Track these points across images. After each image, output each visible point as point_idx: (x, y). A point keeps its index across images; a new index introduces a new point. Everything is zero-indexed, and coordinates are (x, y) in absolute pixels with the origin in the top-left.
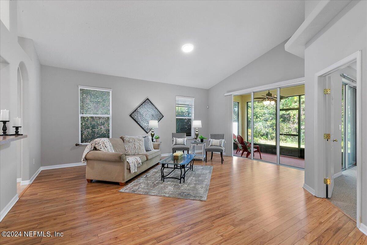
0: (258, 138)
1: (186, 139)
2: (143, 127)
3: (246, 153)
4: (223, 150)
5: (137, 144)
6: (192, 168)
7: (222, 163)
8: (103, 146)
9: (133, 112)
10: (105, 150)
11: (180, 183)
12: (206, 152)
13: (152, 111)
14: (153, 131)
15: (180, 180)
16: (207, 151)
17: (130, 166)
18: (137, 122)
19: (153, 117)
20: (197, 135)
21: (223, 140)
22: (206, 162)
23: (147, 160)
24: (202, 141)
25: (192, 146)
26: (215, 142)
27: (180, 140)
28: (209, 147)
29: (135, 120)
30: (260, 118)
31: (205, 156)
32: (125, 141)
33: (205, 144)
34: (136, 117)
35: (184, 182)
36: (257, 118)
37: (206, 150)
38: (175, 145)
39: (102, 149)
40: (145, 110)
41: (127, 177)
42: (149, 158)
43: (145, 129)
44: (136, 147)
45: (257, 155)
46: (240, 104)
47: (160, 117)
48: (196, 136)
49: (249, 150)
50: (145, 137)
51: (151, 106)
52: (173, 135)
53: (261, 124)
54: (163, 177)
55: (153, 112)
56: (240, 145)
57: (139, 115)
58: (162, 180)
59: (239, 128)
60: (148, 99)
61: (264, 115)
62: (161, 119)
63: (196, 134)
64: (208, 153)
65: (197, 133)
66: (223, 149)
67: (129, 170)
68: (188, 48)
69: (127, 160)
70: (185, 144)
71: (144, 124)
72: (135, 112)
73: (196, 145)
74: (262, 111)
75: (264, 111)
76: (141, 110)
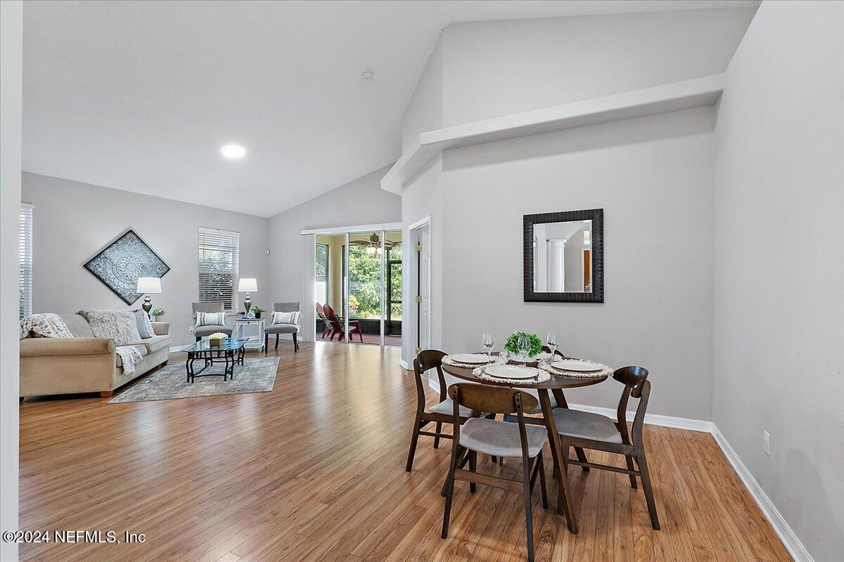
0: (367, 312)
1: (223, 314)
2: (119, 291)
3: (337, 335)
4: (297, 330)
5: (121, 326)
6: (242, 361)
7: (296, 351)
8: (53, 328)
9: (93, 259)
10: (59, 336)
11: (225, 380)
12: (267, 336)
13: (142, 258)
14: (148, 299)
15: (225, 376)
16: (267, 332)
17: (124, 361)
18: (103, 281)
19: (145, 271)
20: (248, 306)
21: (298, 313)
22: (266, 352)
23: (148, 353)
24: (258, 315)
25: (237, 326)
26: (282, 317)
27: (211, 317)
28: (272, 326)
29: (98, 277)
30: (371, 273)
31: (264, 344)
32: (91, 320)
33: (264, 321)
34: (100, 270)
35: (232, 379)
36: (365, 274)
37: (265, 331)
38: (201, 326)
39: (52, 335)
40: (125, 254)
41: (118, 381)
42: (153, 349)
43: (123, 295)
44: (120, 330)
45: (356, 337)
46: (330, 249)
47: (163, 269)
48: (246, 307)
49: (342, 329)
50: (136, 311)
51: (139, 246)
52: (195, 308)
53: (371, 284)
54: (191, 376)
55: (145, 261)
56: (328, 323)
57: (107, 265)
58: (188, 381)
59: (329, 292)
60: (131, 231)
61: (376, 268)
62: (163, 275)
63: (245, 304)
64: (269, 336)
65: (248, 301)
66: (298, 327)
67: (122, 368)
68: (233, 152)
69: (117, 352)
70: (223, 323)
71: (121, 285)
72: (99, 259)
73: (246, 323)
74: (373, 260)
75: (377, 260)
76: (115, 255)
